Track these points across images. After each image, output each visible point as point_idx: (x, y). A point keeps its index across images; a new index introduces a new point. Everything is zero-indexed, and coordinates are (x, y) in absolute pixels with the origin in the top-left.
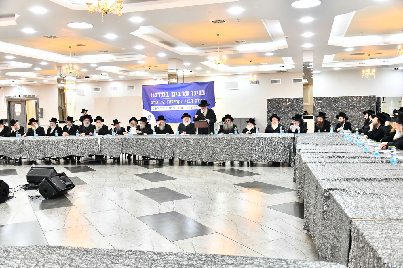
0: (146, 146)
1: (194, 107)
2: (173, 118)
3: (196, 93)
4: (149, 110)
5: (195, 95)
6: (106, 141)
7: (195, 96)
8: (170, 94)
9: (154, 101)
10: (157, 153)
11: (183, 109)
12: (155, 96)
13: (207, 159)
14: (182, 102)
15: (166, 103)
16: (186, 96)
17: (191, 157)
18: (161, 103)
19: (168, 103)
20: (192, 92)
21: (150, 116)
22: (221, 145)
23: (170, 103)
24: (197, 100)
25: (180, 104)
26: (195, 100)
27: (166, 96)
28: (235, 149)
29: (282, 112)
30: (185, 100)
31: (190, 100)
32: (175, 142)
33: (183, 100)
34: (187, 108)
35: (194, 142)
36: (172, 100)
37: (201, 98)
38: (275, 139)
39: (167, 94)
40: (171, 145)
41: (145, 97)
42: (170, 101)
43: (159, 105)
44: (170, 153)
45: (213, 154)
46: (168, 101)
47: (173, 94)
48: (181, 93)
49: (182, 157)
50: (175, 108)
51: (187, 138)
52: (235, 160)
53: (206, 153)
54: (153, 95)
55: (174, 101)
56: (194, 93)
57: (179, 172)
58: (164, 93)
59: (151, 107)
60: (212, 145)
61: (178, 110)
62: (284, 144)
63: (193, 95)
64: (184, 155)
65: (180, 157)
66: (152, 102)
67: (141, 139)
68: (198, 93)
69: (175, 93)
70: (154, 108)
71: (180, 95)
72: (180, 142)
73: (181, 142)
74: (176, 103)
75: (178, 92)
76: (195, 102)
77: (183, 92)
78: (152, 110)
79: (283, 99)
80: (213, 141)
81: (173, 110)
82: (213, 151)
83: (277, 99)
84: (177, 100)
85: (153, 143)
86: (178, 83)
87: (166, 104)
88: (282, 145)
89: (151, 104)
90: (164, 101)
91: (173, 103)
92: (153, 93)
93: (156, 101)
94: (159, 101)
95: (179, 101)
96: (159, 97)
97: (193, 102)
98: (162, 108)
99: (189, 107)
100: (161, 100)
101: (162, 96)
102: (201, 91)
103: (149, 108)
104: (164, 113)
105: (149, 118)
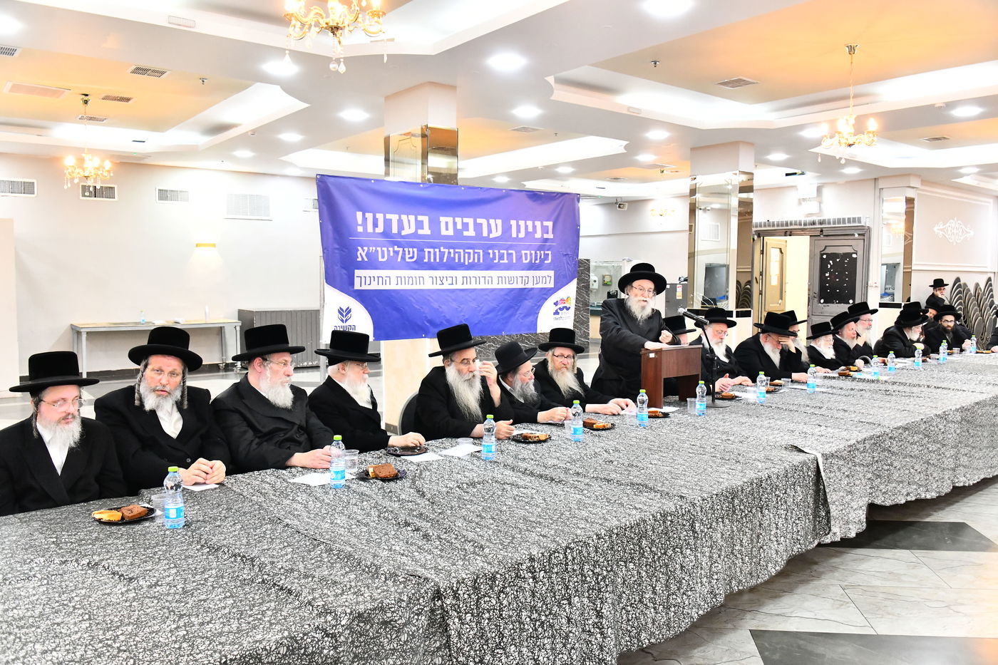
1: (520, 279)
2: (447, 320)
3: (526, 227)
5: (522, 235)
7: (522, 239)
8: (435, 224)
9: (372, 249)
11: (482, 286)
12: (375, 225)
14: (479, 259)
15: (421, 258)
16: (491, 236)
18: (399, 260)
20: (513, 223)
21: (348, 311)
23: (435, 259)
24: (531, 254)
25: (471, 267)
26: (523, 252)
27: (420, 232)
30: (491, 251)
31: (505, 252)
33: (481, 251)
34: (495, 280)
36: (442, 249)
37: (541, 248)
39: (422, 222)
41: (330, 227)
42: (435, 254)
43: (391, 265)
46: (429, 252)
47: (447, 223)
48: (475, 221)
50: (454, 280)
54: (365, 223)
55: (449, 253)
56: (520, 228)
58: (412, 218)
59: (358, 272)
61: (465, 287)
63: (514, 235)
66: (361, 254)
68: (530, 229)
69: (455, 224)
70: (366, 279)
71: (471, 232)
74: (457, 261)
75: (466, 220)
76: (524, 261)
77: (483, 221)
78: (357, 287)
81: (446, 286)
84: (462, 251)
87: (420, 264)
89: (360, 259)
90: (411, 250)
91: (445, 261)
92: (367, 214)
93: (379, 246)
94: (394, 248)
95: (466, 255)
96: (393, 232)
97: (514, 261)
98: (403, 279)
99: (504, 278)
100: (398, 247)
101: (403, 229)
102: (542, 224)
103: (345, 276)
104: (411, 299)
105: (344, 319)
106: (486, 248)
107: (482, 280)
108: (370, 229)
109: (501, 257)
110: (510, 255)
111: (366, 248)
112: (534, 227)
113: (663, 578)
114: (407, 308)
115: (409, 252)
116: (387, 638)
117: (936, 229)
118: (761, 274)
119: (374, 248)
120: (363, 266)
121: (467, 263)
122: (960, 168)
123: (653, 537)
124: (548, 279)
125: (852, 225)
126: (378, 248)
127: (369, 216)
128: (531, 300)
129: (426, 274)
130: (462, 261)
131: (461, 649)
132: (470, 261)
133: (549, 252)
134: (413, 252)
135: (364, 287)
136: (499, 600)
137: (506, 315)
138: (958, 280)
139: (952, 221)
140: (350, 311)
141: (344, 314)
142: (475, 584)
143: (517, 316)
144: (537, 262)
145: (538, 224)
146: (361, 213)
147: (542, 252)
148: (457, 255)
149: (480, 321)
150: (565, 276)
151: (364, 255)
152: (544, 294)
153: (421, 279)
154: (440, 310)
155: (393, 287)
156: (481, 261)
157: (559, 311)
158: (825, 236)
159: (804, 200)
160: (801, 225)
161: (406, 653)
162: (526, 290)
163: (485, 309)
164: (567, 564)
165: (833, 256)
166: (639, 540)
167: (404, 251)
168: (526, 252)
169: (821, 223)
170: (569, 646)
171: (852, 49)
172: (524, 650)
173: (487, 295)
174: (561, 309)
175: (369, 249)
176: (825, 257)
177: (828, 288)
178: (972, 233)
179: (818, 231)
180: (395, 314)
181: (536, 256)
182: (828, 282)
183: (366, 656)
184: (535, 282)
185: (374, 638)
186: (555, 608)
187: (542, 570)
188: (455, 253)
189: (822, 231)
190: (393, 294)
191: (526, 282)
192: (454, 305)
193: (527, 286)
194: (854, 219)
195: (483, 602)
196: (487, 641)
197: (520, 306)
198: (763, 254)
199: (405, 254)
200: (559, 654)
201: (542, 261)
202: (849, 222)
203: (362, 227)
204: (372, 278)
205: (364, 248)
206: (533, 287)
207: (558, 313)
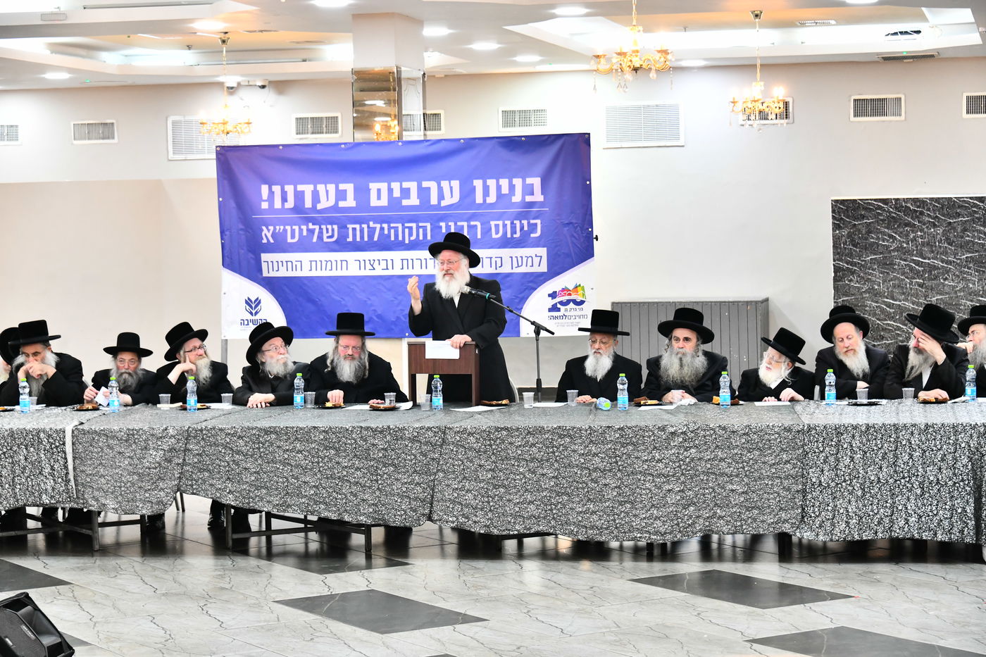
0: (297, 466)
1: (487, 261)
2: (379, 316)
3: (499, 188)
4: (252, 271)
5: (492, 199)
6: (103, 439)
7: (491, 206)
8: (362, 193)
9: (280, 228)
10: (355, 495)
12: (284, 199)
13: (592, 528)
14: (425, 235)
15: (343, 236)
16: (443, 203)
17: (515, 516)
18: (315, 239)
19: (350, 239)
20: (478, 184)
21: (258, 302)
22: (659, 461)
23: (362, 237)
24: (505, 226)
25: (414, 246)
26: (493, 223)
27: (342, 204)
28: (726, 479)
29: (912, 269)
30: (443, 224)
31: (465, 224)
32: (441, 446)
33: (428, 226)
35: (533, 445)
36: (371, 224)
37: (521, 216)
38: (912, 433)
39: (345, 191)
40: (420, 457)
41: (232, 204)
42: (362, 231)
43: (304, 246)
44: (416, 499)
45: (621, 503)
46: (354, 229)
47: (379, 191)
48: (420, 187)
49: (474, 518)
50: (389, 264)
51: (498, 429)
52: (725, 529)
53: (589, 499)
54: (270, 198)
55: (382, 229)
56: (489, 190)
57: (476, 587)
58: (331, 187)
59: (264, 257)
60: (616, 462)
61: (405, 272)
62: (950, 457)
63: (479, 199)
64: (482, 509)
65: (462, 520)
66: (267, 234)
67: (276, 433)
68: (505, 190)
69: (390, 191)
70: (276, 264)
71: (414, 200)
72: (463, 446)
73: (471, 449)
74: (393, 238)
75: (405, 185)
76: (494, 236)
77: (432, 185)
78: (265, 274)
79: (915, 201)
80: (622, 440)
81: (379, 272)
82: (619, 487)
83: (885, 201)
84: (400, 226)
85: (333, 452)
86: (404, 139)
87: (342, 245)
88: (943, 460)
89: (265, 241)
90: (329, 227)
91: (376, 239)
92: (273, 187)
93: (288, 225)
94: (308, 226)
95: (407, 230)
96: (306, 207)
97: (479, 236)
98: (319, 263)
100: (313, 224)
101: (319, 202)
102: (524, 181)
103: (253, 262)
104: (329, 287)
105: (254, 312)
108: (278, 204)
110: (471, 228)
111: (271, 228)
112: (512, 187)
114: (323, 299)
115: (327, 229)
119: (282, 227)
120: (270, 249)
121: (407, 242)
124: (536, 260)
126: (287, 227)
129: (351, 256)
130: (400, 238)
133: (538, 222)
134: (333, 230)
135: (273, 274)
140: (260, 302)
141: (253, 306)
144: (518, 235)
146: (267, 186)
147: (525, 222)
148: (392, 231)
150: (568, 255)
151: (269, 235)
152: (531, 282)
153: (344, 263)
154: (369, 302)
155: (305, 272)
156: (429, 237)
157: (559, 306)
162: (500, 276)
167: (320, 228)
168: (496, 222)
174: (562, 303)
175: (275, 229)
180: (311, 307)
181: (514, 227)
184: (515, 264)
188: (389, 229)
190: (306, 282)
191: (499, 264)
192: (389, 296)
199: (322, 233)
201: (525, 234)
203: (267, 203)
204: (280, 264)
205: (270, 227)
206: (511, 271)
207: (559, 310)
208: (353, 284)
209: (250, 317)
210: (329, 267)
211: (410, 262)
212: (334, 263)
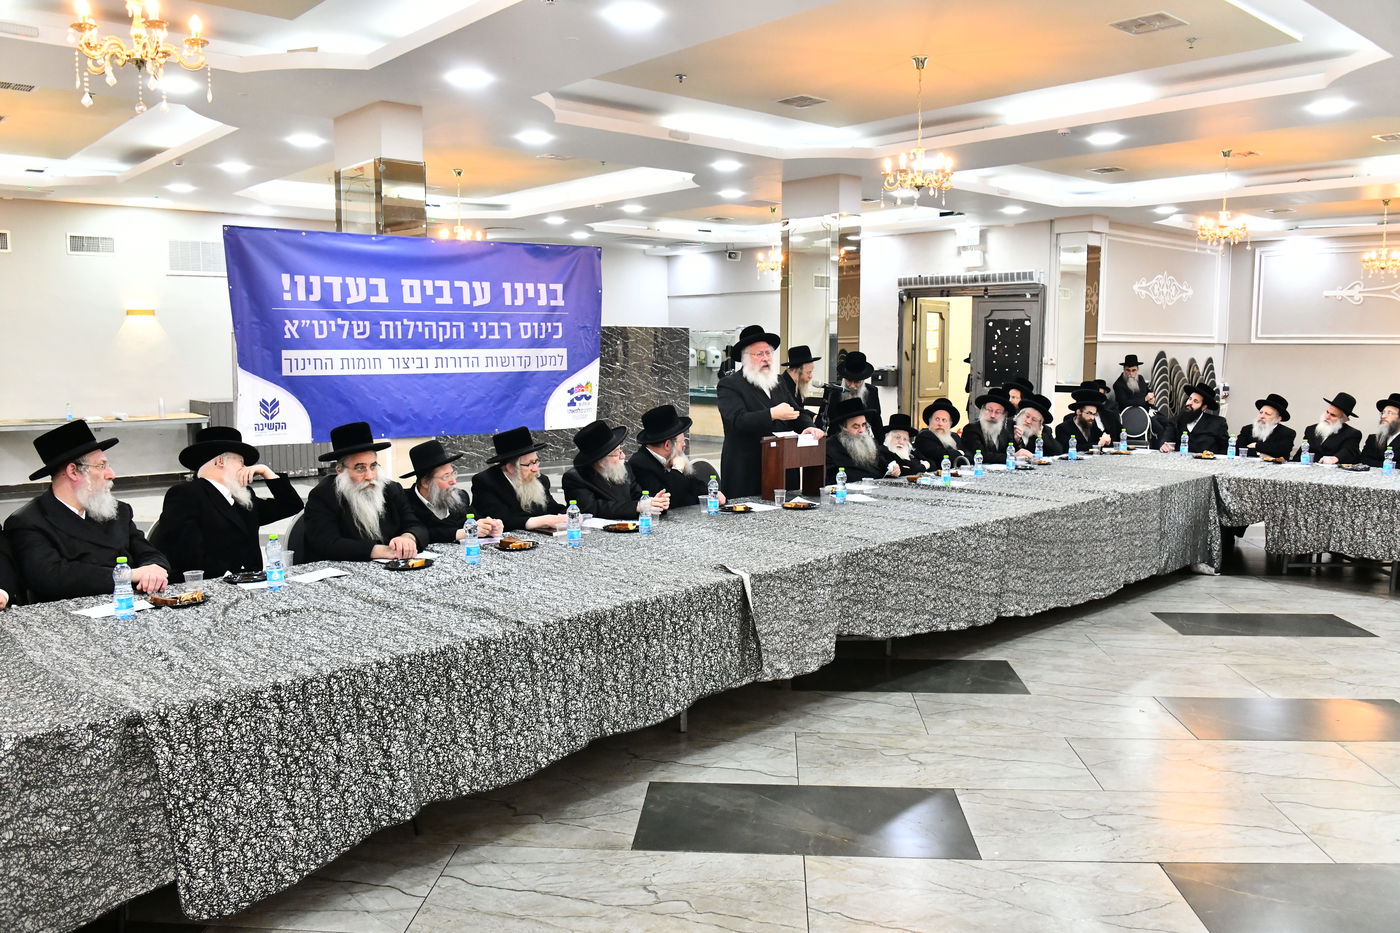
1: (517, 360)
2: (416, 415)
3: (525, 291)
4: (270, 370)
5: (520, 301)
7: (519, 308)
8: (394, 289)
9: (306, 323)
11: (464, 369)
12: (309, 291)
14: (458, 334)
15: (375, 333)
16: (476, 304)
18: (345, 336)
19: (383, 336)
20: (507, 286)
21: (275, 404)
23: (396, 334)
24: (533, 327)
25: (448, 344)
26: (522, 324)
27: (373, 299)
30: (475, 324)
31: (496, 324)
32: (1007, 539)
33: (462, 325)
34: (483, 362)
36: (405, 322)
37: (547, 319)
39: (376, 286)
40: (996, 553)
41: (245, 294)
42: (395, 328)
43: (333, 343)
46: (387, 326)
47: (411, 287)
48: (452, 285)
49: (1021, 604)
50: (424, 362)
54: (293, 289)
55: (416, 327)
56: (516, 293)
58: (361, 281)
59: (285, 354)
61: (440, 371)
63: (508, 302)
66: (290, 329)
68: (531, 294)
69: (423, 289)
70: (298, 362)
71: (446, 299)
74: (427, 337)
75: (438, 283)
76: (523, 337)
77: (464, 285)
78: (286, 372)
81: (413, 370)
87: (374, 342)
89: (288, 336)
90: (361, 323)
91: (410, 337)
92: (296, 276)
93: (315, 319)
94: (336, 322)
95: (441, 329)
96: (335, 300)
97: (509, 336)
98: (351, 361)
99: (494, 359)
100: (343, 320)
101: (349, 296)
102: (548, 287)
103: (269, 359)
104: (363, 387)
105: (270, 415)
106: (468, 321)
107: (464, 361)
108: (301, 296)
109: (491, 331)
110: (502, 329)
111: (296, 322)
112: (537, 291)
113: (486, 716)
114: (356, 399)
115: (358, 325)
116: (67, 763)
117: (1136, 287)
118: (914, 348)
119: (308, 322)
120: (293, 345)
121: (441, 340)
122: (1155, 207)
123: (467, 668)
124: (559, 359)
125: (1022, 282)
126: (313, 322)
127: (300, 280)
128: (536, 388)
129: (384, 354)
130: (435, 337)
131: (174, 782)
132: (446, 337)
133: (560, 324)
134: (365, 326)
135: (296, 373)
136: (228, 731)
137: (500, 407)
138: (1162, 355)
139: (1160, 276)
140: (277, 404)
141: (270, 408)
142: (191, 712)
143: (514, 409)
144: (543, 337)
145: (542, 287)
146: (288, 276)
147: (549, 324)
148: (427, 329)
149: (462, 416)
150: (582, 356)
151: (293, 330)
152: (555, 379)
153: (377, 361)
154: (405, 401)
155: (337, 371)
156: (462, 337)
157: (575, 401)
158: (990, 296)
159: (965, 248)
160: (959, 281)
161: (89, 778)
162: (526, 377)
163: (469, 400)
164: (331, 695)
165: (1001, 324)
166: (447, 671)
167: (350, 324)
168: (526, 324)
169: (984, 279)
170: (340, 788)
171: (920, 63)
172: (270, 789)
173: (471, 381)
174: (578, 399)
175: (300, 323)
176: (991, 324)
177: (995, 366)
178: (1191, 292)
179: (982, 290)
180: (340, 406)
181: (540, 329)
182: (995, 358)
183: (40, 783)
184: (541, 363)
185: (48, 764)
186: (316, 745)
187: (293, 699)
188: (424, 326)
189: (986, 290)
190: (337, 381)
191: (527, 363)
192: (425, 395)
193: (528, 369)
194: (1025, 274)
195: (204, 733)
196: (212, 775)
197: (518, 396)
198: (916, 320)
199: (352, 329)
200: (325, 796)
201: (549, 336)
202: (1019, 278)
203: (289, 294)
204: (307, 362)
205: (294, 321)
206: (537, 370)
207: (575, 404)
208: (389, 383)
209: (264, 421)
210: (362, 365)
211: (445, 360)
212: (367, 362)
